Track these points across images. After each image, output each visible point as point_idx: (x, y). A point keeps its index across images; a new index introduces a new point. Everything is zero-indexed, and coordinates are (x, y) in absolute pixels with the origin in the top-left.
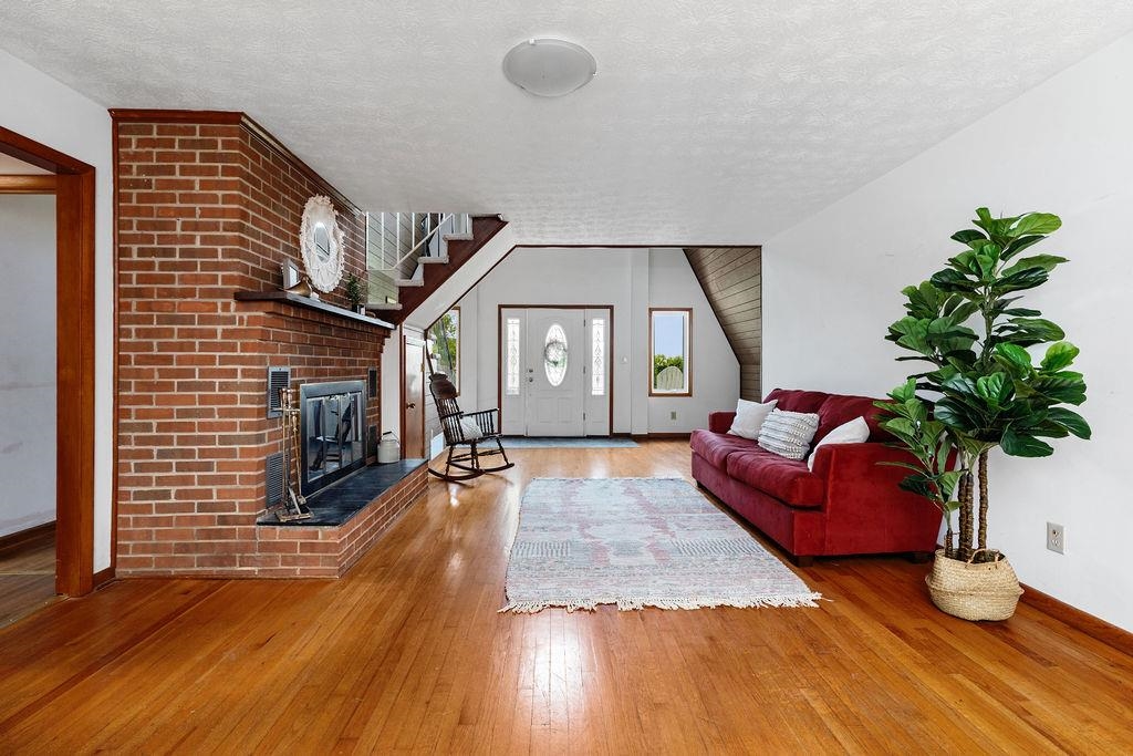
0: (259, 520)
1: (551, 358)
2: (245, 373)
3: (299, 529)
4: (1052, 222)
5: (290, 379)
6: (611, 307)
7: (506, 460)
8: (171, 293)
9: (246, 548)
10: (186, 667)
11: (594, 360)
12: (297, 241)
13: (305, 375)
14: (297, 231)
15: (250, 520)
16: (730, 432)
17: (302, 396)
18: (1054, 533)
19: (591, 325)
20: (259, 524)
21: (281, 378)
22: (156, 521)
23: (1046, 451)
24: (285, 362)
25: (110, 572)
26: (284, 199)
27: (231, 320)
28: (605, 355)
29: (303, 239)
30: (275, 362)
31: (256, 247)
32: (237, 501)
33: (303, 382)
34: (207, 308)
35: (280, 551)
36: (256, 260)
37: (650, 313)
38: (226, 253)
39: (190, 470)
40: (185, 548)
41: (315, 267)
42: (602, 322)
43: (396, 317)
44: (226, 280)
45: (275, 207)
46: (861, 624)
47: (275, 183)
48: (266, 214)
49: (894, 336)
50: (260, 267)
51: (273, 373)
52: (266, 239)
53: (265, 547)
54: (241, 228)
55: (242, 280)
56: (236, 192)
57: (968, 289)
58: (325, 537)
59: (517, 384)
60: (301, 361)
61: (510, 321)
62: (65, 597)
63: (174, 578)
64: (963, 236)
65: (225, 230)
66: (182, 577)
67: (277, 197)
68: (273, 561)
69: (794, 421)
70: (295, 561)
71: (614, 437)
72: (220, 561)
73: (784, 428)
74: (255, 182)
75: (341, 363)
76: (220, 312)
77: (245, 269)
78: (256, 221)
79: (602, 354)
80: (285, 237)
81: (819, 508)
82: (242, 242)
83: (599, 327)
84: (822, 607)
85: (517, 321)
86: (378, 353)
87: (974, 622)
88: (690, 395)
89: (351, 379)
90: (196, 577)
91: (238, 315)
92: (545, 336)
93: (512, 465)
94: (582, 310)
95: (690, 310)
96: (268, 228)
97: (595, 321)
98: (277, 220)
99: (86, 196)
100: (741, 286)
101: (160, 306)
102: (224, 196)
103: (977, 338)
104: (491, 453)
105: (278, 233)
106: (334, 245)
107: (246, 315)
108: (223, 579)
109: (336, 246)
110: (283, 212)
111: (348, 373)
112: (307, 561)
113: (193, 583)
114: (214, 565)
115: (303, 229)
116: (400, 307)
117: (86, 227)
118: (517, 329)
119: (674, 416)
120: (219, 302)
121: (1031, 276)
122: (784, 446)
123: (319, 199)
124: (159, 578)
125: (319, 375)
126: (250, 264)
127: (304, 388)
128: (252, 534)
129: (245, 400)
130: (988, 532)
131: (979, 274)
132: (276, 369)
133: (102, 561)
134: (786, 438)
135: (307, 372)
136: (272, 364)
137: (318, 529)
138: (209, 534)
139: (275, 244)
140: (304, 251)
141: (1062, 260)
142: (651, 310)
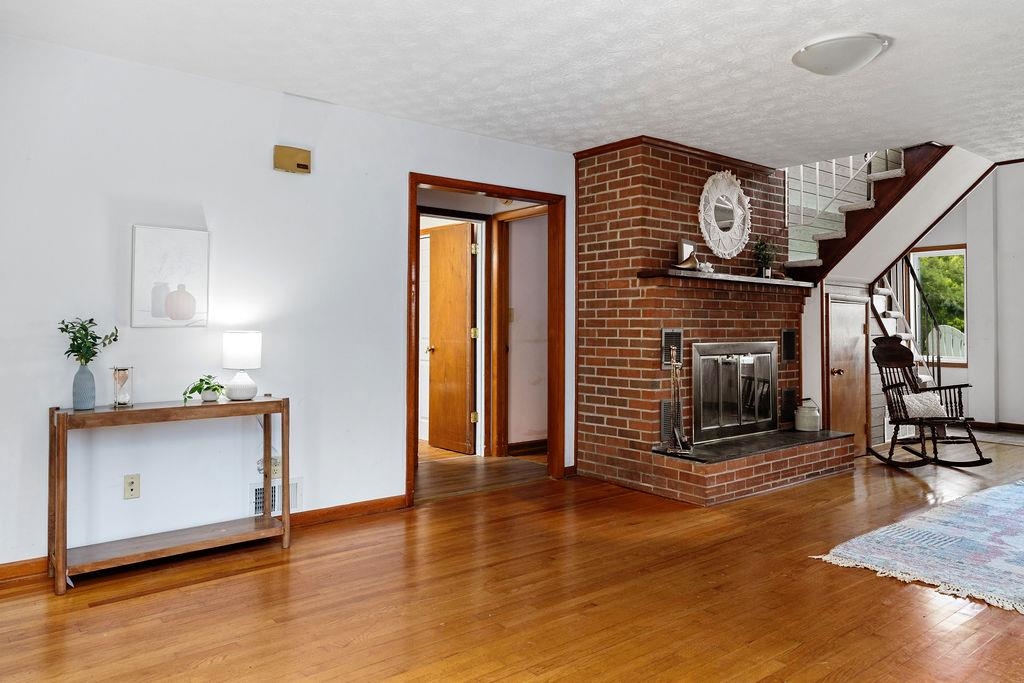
0: (654, 448)
2: (646, 334)
3: (679, 460)
5: (683, 339)
7: (980, 454)
8: (604, 275)
9: (646, 469)
10: (589, 521)
12: (696, 219)
13: (699, 336)
14: (696, 210)
15: (648, 448)
17: (695, 354)
20: (654, 451)
21: (673, 338)
22: (596, 439)
24: (678, 325)
25: (573, 469)
26: (683, 187)
27: (636, 293)
29: (701, 216)
30: (668, 324)
31: (655, 234)
32: (641, 431)
33: (697, 341)
34: (623, 284)
35: (667, 476)
36: (656, 244)
38: (635, 243)
39: (614, 405)
40: (611, 461)
41: (715, 237)
43: (815, 274)
44: (635, 263)
45: (674, 197)
47: (674, 177)
48: (665, 205)
50: (660, 249)
51: (666, 334)
52: (664, 225)
53: (658, 470)
54: (643, 222)
55: (644, 262)
56: (640, 196)
58: (697, 470)
60: (695, 324)
62: (551, 477)
63: (604, 481)
65: (634, 225)
66: (609, 482)
67: (675, 187)
68: (662, 483)
70: (676, 486)
72: (631, 475)
74: (654, 182)
75: (743, 324)
76: (631, 288)
77: (647, 253)
78: (655, 214)
80: (684, 218)
82: (644, 232)
86: (797, 314)
89: (757, 340)
90: (618, 484)
91: (641, 288)
93: (989, 461)
96: (667, 216)
98: (675, 207)
99: (561, 217)
101: (598, 285)
102: (633, 200)
104: (965, 440)
105: (676, 217)
106: (738, 212)
107: (645, 288)
108: (632, 489)
109: (741, 214)
110: (681, 198)
111: (754, 334)
112: (685, 488)
113: (614, 487)
114: (627, 477)
115: (701, 208)
116: (820, 263)
117: (561, 236)
120: (630, 279)
123: (719, 175)
124: (597, 480)
125: (714, 336)
126: (651, 248)
127: (697, 347)
128: (649, 459)
129: (646, 354)
132: (669, 330)
133: (569, 460)
135: (700, 333)
136: (665, 326)
137: (692, 463)
138: (625, 454)
139: (674, 226)
140: (702, 226)
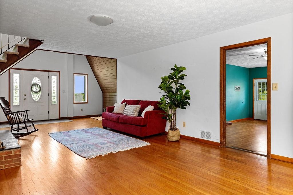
1: (34, 90)
4: (185, 68)
6: (59, 72)
7: (35, 128)
11: (52, 91)
16: (114, 112)
18: (184, 123)
19: (51, 78)
23: (185, 108)
28: (57, 89)
37: (74, 75)
42: (55, 77)
46: (159, 145)
49: (160, 87)
57: (173, 79)
58: (15, 153)
59: (18, 101)
61: (14, 75)
64: (172, 69)
69: (135, 107)
71: (60, 119)
73: (133, 109)
79: (55, 89)
81: (146, 126)
83: (54, 79)
84: (151, 145)
85: (18, 75)
87: (175, 141)
88: (87, 103)
92: (32, 81)
93: (38, 130)
94: (47, 72)
95: (87, 74)
97: (53, 77)
100: (107, 69)
103: (174, 88)
104: (30, 126)
112: (8, 162)
118: (18, 78)
119: (82, 110)
121: (182, 78)
122: (133, 113)
130: (176, 125)
131: (175, 77)
134: (133, 111)
141: (186, 75)
142: (74, 74)
